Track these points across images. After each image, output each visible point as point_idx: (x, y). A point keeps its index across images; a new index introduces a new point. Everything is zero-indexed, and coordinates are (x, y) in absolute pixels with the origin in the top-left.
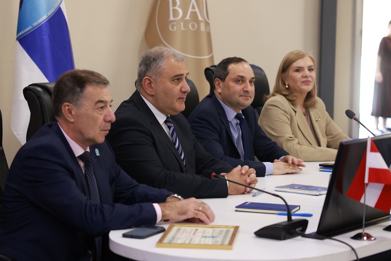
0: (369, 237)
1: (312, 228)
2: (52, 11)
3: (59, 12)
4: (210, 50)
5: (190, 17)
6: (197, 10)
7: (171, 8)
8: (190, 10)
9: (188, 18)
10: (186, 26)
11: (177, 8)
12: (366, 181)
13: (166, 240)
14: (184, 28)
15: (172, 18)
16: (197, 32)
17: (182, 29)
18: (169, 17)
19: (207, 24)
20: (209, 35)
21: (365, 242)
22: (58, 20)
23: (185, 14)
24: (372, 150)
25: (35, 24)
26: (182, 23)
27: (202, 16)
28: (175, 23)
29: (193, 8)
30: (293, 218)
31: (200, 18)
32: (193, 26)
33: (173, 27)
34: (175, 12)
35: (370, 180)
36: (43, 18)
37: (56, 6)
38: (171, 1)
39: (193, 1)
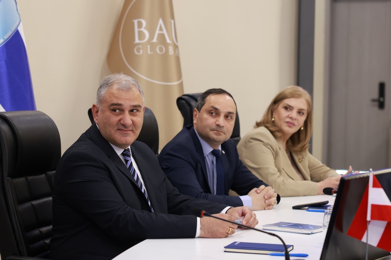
3: (17, 36)
4: (180, 76)
5: (157, 39)
6: (165, 32)
7: (136, 30)
8: (158, 32)
9: (155, 40)
10: (153, 49)
11: (143, 29)
12: (369, 218)
14: (151, 51)
15: (137, 41)
16: (165, 57)
17: (149, 52)
18: (134, 40)
19: (176, 47)
20: (178, 59)
22: (15, 45)
23: (152, 37)
24: (375, 186)
26: (149, 47)
28: (141, 46)
29: (161, 29)
30: (292, 258)
31: (168, 41)
32: (161, 50)
33: (138, 50)
34: (140, 33)
35: (373, 218)
37: (13, 29)
38: (136, 22)
39: (161, 22)
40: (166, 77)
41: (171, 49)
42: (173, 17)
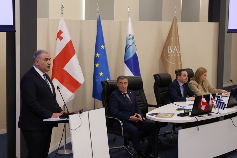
0: (202, 117)
1: (190, 114)
2: (134, 54)
3: (136, 54)
6: (176, 50)
7: (169, 49)
8: (174, 50)
9: (174, 52)
13: (158, 116)
15: (169, 52)
16: (177, 56)
19: (180, 54)
20: (180, 57)
21: (201, 118)
22: (135, 56)
24: (203, 98)
25: (129, 58)
27: (178, 51)
29: (175, 49)
30: (186, 112)
31: (177, 52)
32: (175, 55)
33: (169, 55)
35: (203, 104)
36: (131, 56)
37: (135, 52)
38: (169, 47)
39: (175, 47)
40: (177, 63)
41: (178, 55)
42: (179, 46)
